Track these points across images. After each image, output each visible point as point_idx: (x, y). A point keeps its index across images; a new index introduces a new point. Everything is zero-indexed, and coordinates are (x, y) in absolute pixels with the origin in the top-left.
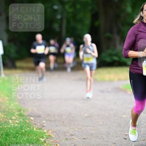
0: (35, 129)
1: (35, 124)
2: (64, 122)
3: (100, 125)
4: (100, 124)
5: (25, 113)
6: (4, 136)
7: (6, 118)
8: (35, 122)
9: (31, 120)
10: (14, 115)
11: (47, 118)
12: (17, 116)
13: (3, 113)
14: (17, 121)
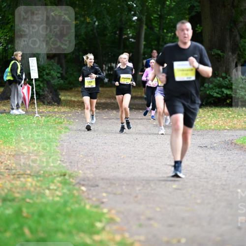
0: (88, 207)
1: (89, 199)
2: (136, 197)
3: (198, 204)
4: (199, 201)
5: (71, 180)
6: (36, 217)
7: (39, 187)
8: (88, 194)
9: (81, 192)
10: (53, 182)
11: (109, 190)
12: (58, 184)
13: (35, 179)
14: (58, 193)
